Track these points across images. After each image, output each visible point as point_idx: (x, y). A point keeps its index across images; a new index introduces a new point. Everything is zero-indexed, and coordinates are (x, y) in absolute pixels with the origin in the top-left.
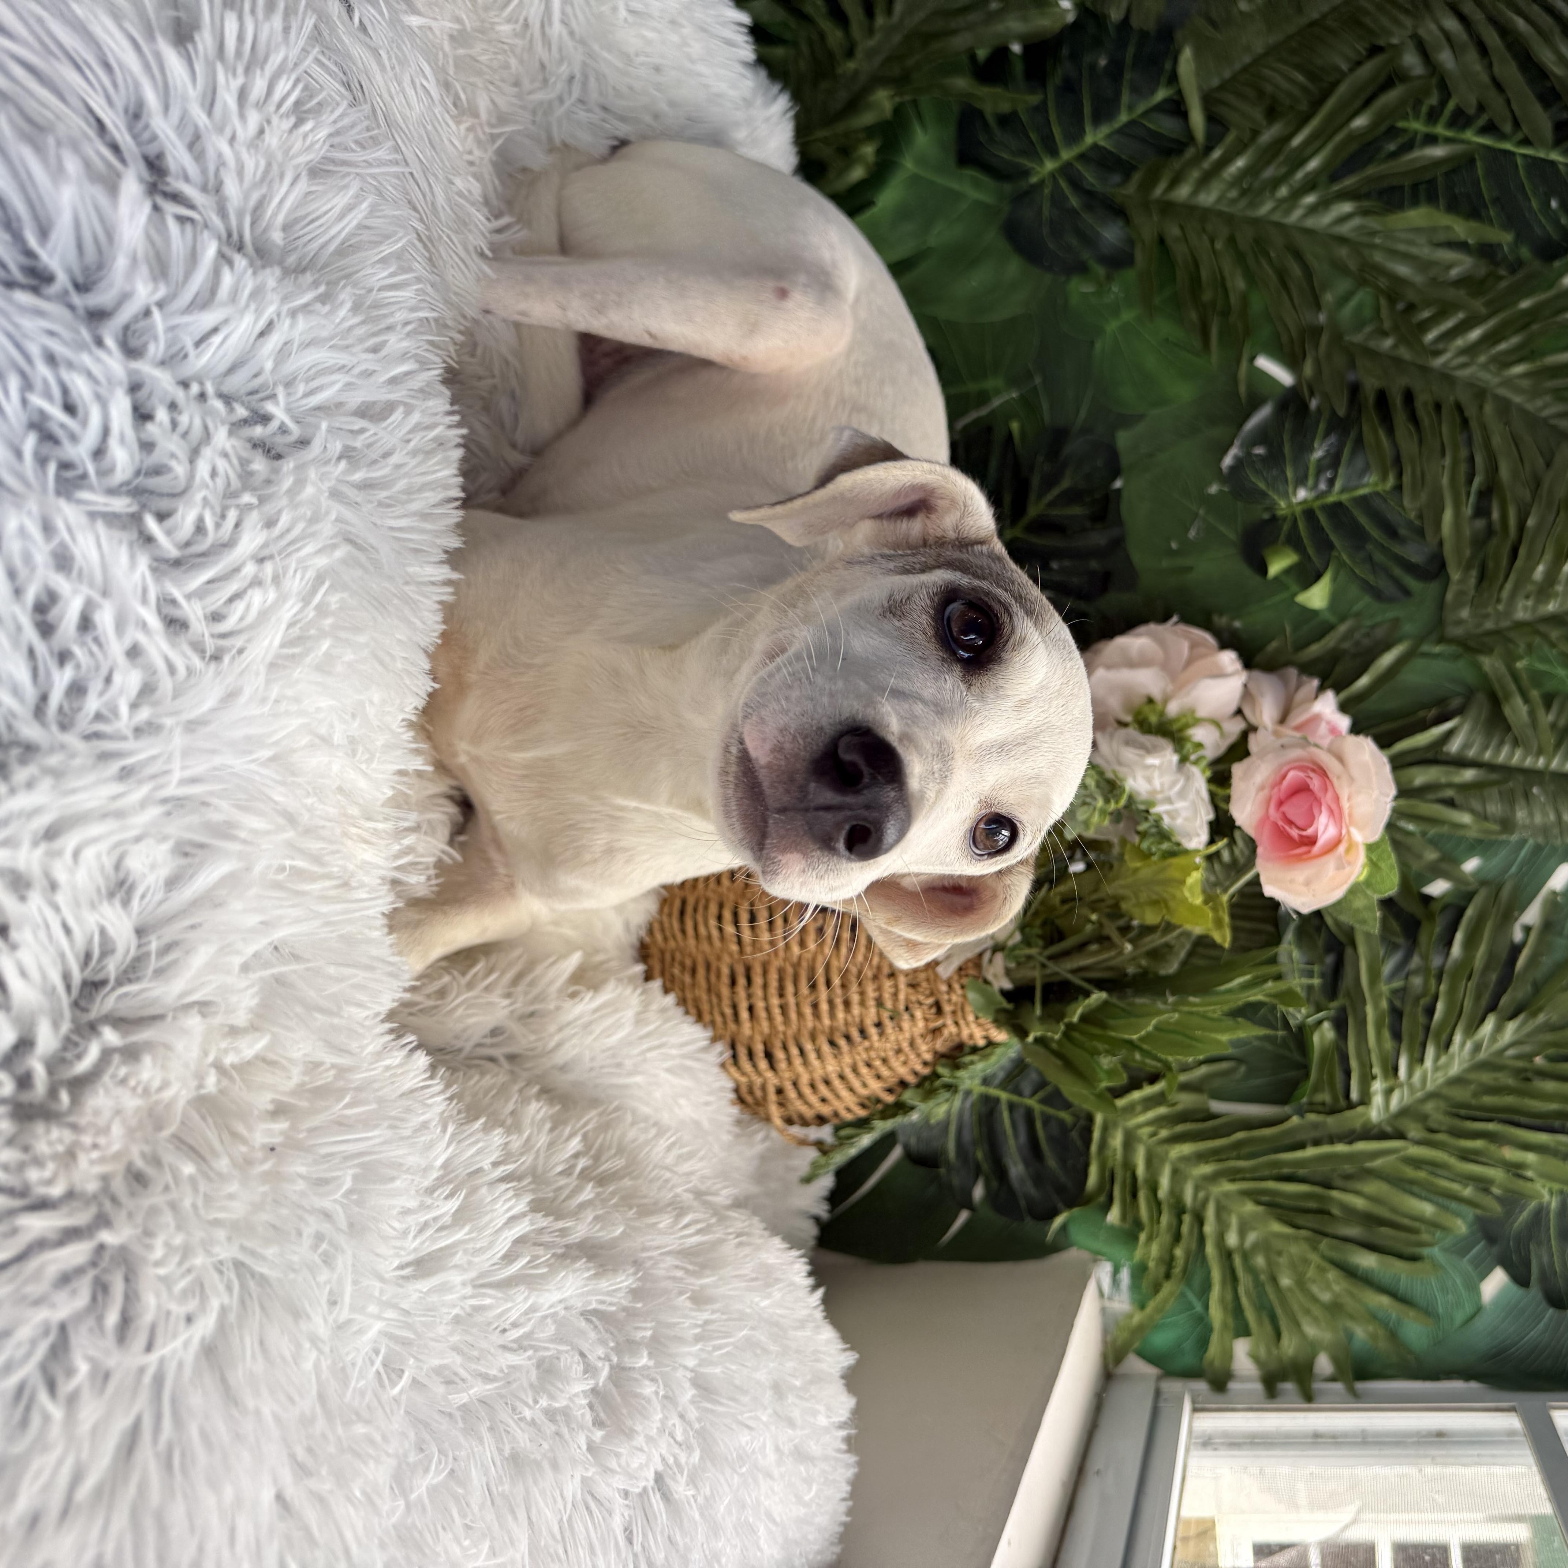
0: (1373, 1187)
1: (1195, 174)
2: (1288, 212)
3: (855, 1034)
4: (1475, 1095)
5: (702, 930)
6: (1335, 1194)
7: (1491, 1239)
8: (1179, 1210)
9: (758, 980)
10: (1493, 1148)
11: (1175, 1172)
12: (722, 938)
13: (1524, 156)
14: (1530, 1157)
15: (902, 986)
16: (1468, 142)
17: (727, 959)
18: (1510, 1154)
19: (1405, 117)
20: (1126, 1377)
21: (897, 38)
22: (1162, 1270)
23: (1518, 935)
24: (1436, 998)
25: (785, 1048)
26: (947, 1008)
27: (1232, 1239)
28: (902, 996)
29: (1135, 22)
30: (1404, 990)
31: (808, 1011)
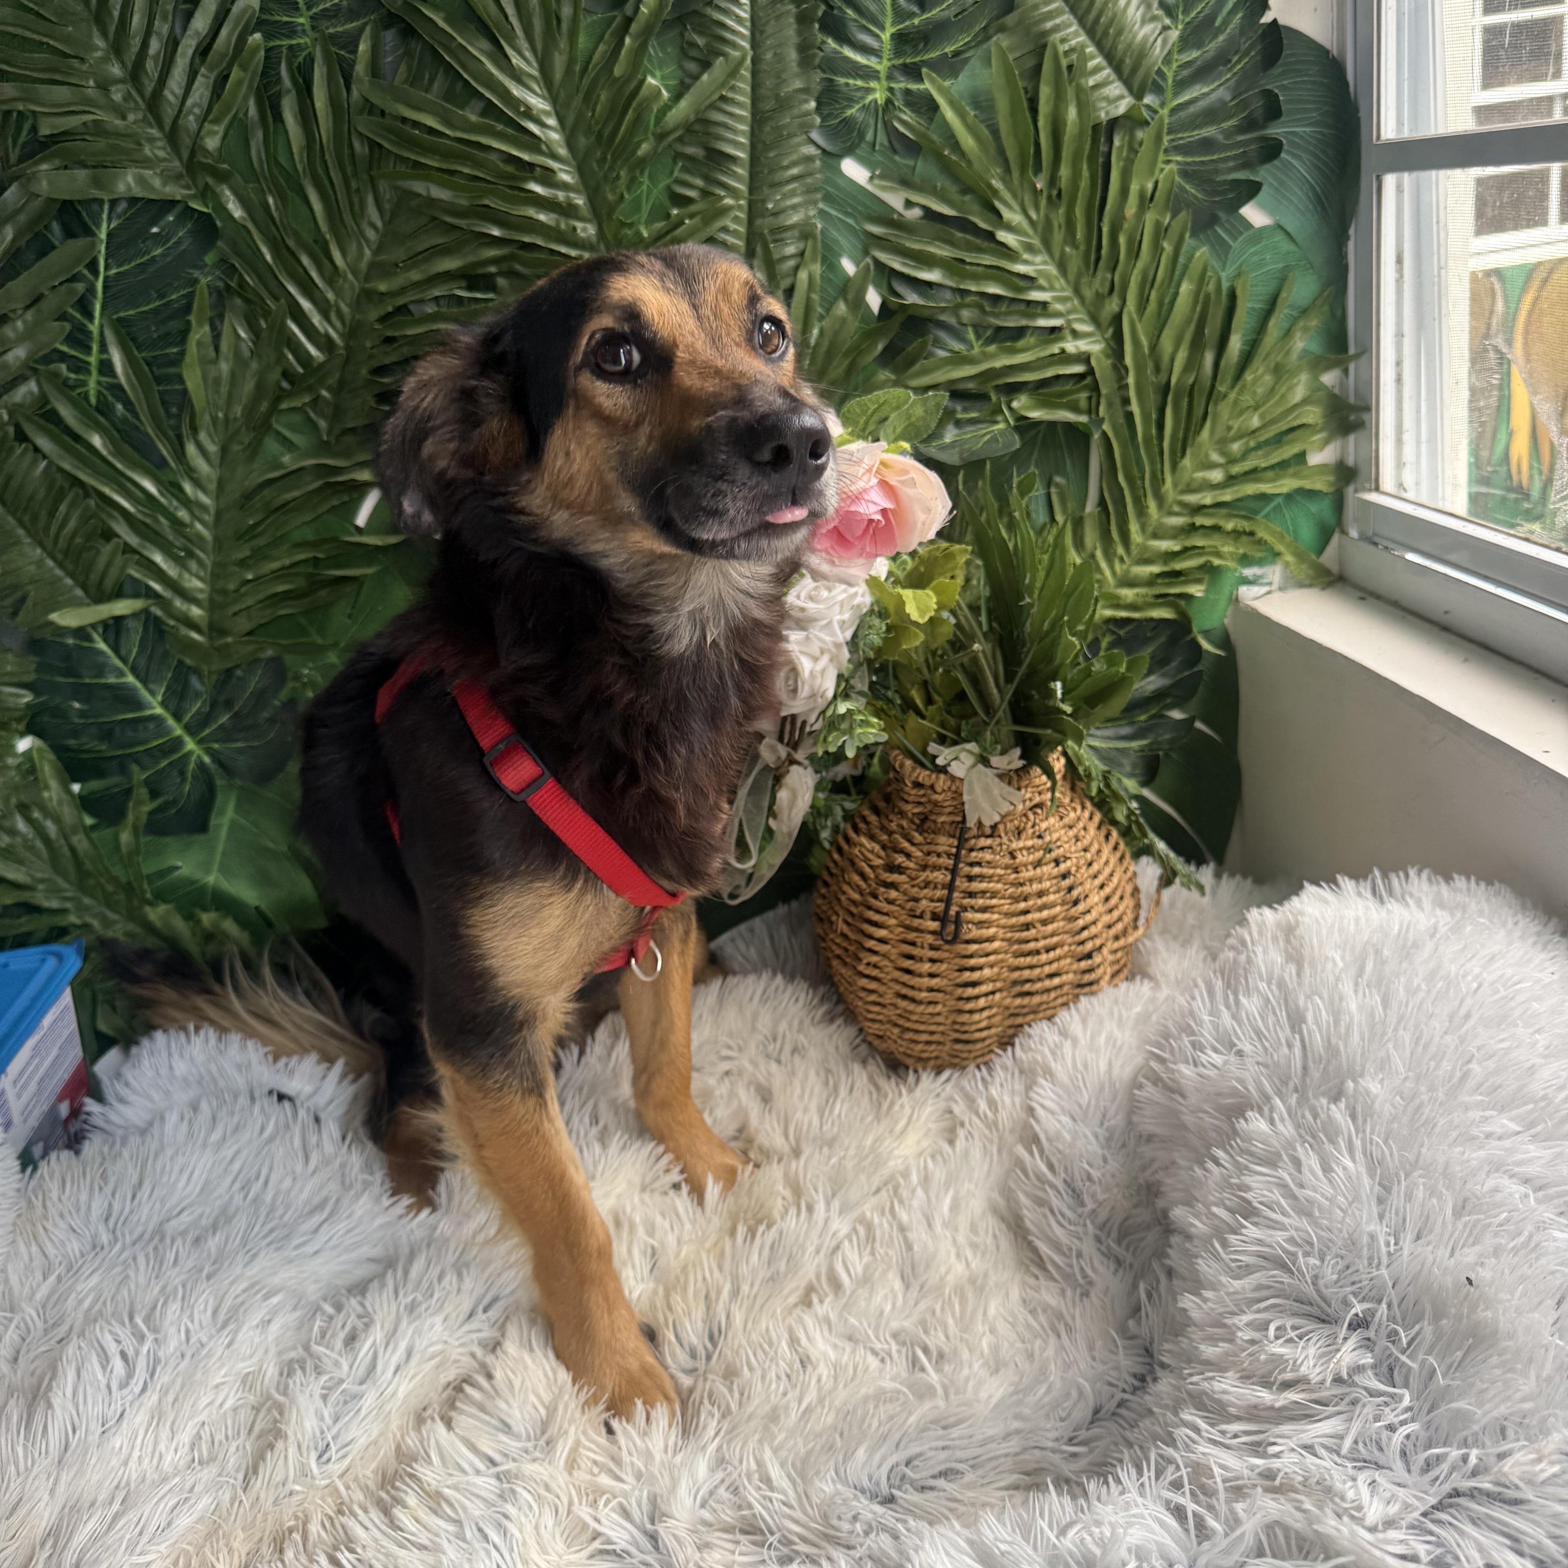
0: (1166, 343)
1: (178, 603)
2: (204, 508)
3: (1066, 883)
4: (1075, 246)
5: (983, 1024)
6: (1173, 381)
7: (1213, 220)
8: (1192, 529)
9: (1026, 974)
10: (1126, 226)
11: (1156, 536)
12: (990, 1007)
13: (107, 267)
14: (1134, 188)
15: (1021, 844)
16: (101, 327)
17: (1008, 1001)
18: (1131, 209)
19: (86, 397)
20: (1341, 563)
21: (87, 901)
22: (1244, 539)
23: (915, 213)
24: (983, 294)
25: (1082, 943)
26: (1037, 799)
27: (1216, 476)
28: (1029, 843)
29: (31, 677)
30: (975, 327)
31: (1050, 928)
